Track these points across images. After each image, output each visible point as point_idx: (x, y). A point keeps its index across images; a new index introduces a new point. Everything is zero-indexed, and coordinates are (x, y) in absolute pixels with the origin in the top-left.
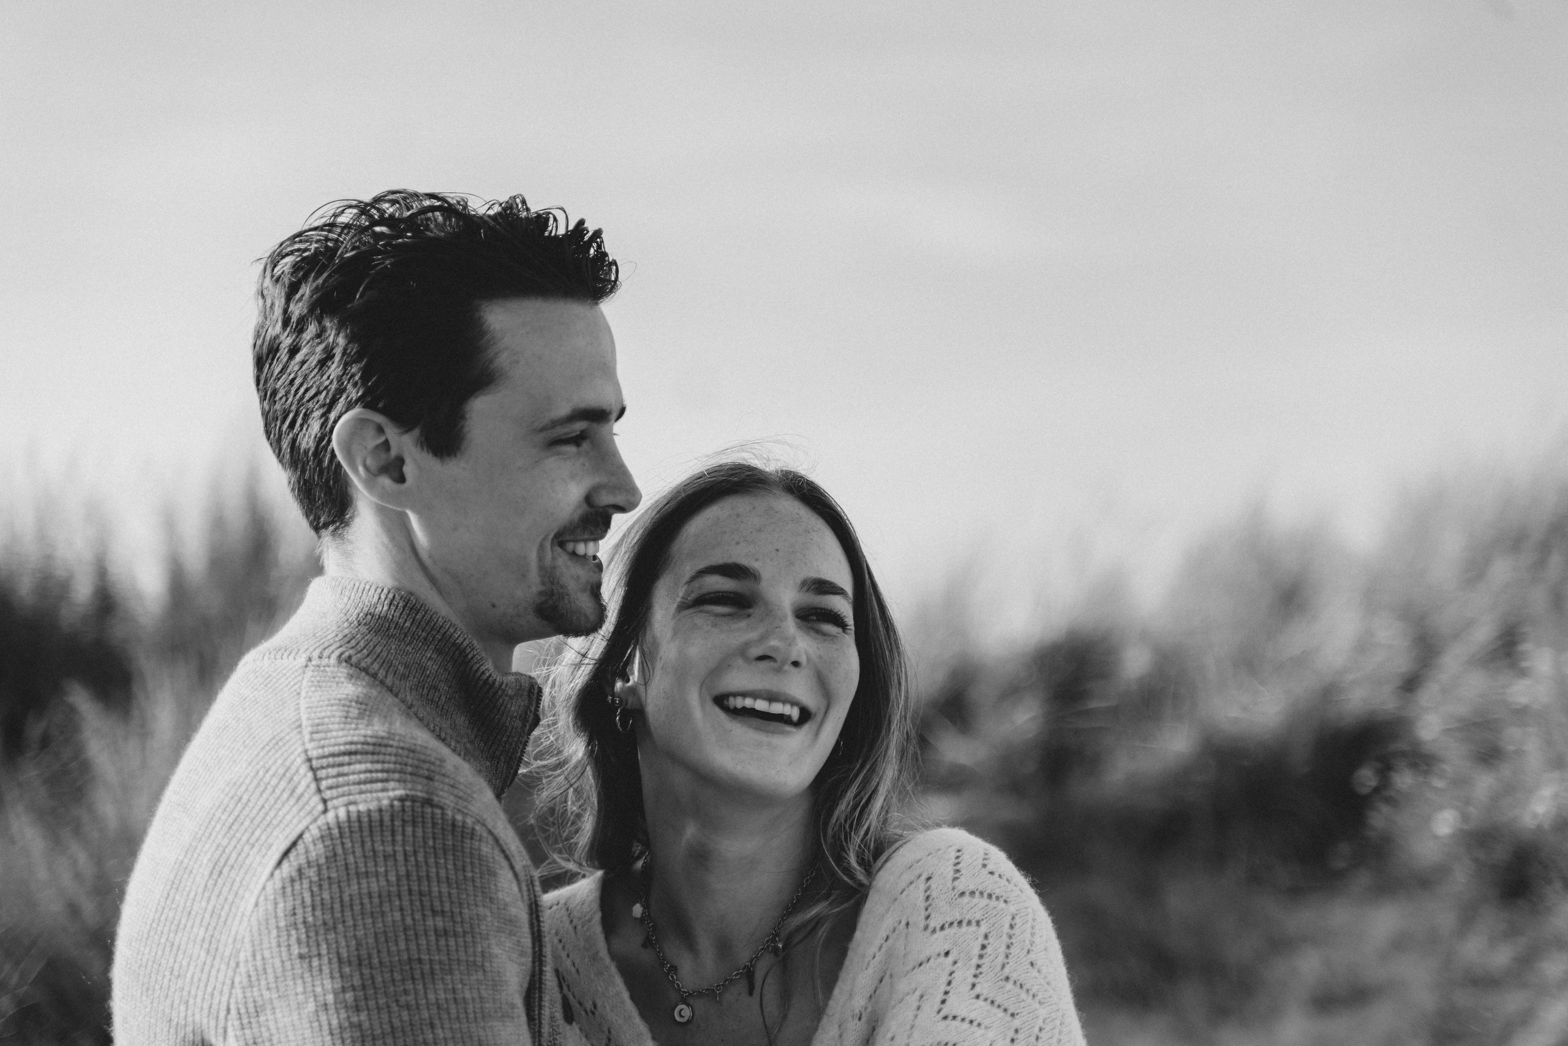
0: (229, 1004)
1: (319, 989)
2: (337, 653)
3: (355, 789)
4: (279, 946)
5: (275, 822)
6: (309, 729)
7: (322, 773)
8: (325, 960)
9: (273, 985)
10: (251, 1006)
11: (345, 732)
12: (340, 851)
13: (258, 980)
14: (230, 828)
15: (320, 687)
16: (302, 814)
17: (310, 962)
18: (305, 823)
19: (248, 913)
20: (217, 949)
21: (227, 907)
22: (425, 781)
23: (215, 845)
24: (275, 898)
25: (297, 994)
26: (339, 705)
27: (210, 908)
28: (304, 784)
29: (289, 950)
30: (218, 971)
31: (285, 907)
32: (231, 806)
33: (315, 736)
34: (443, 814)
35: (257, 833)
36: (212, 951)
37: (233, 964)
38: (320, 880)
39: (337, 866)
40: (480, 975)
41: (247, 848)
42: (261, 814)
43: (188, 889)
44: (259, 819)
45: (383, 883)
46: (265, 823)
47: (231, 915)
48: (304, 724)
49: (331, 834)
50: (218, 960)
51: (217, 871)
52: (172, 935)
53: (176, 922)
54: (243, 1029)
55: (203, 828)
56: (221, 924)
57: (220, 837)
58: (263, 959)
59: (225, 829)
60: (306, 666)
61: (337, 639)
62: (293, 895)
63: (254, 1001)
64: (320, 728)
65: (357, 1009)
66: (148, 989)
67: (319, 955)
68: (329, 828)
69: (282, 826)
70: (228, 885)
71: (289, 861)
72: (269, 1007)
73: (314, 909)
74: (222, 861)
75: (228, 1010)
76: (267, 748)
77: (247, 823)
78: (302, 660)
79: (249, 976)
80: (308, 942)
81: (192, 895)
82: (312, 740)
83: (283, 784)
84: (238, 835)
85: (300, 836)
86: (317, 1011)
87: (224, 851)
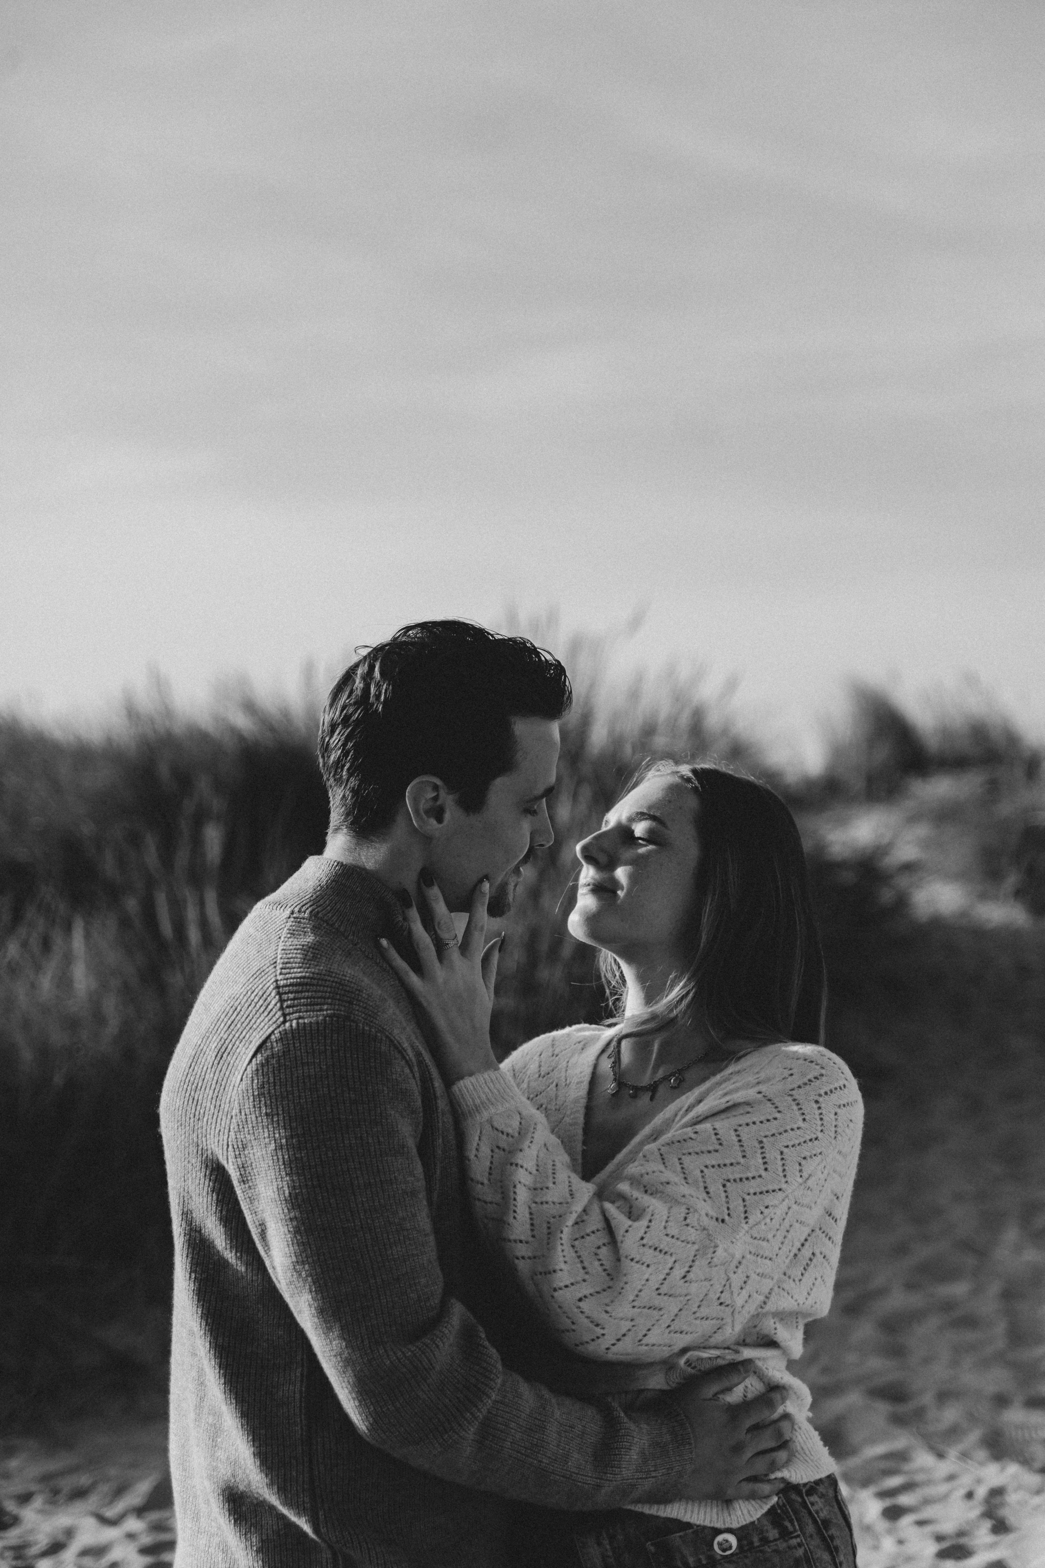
0: (228, 1142)
1: (277, 1135)
2: (310, 909)
3: (303, 1008)
4: (254, 1107)
5: (255, 1026)
6: (281, 966)
7: (285, 997)
8: (281, 1118)
9: (251, 1132)
10: (240, 1144)
11: (302, 970)
12: (292, 1048)
13: (243, 1128)
14: (229, 1027)
15: (294, 935)
16: (271, 1023)
17: (272, 1118)
18: (271, 1029)
19: (237, 1085)
20: (220, 1106)
21: (225, 1079)
22: (347, 1005)
23: (219, 1038)
24: (252, 1077)
25: (264, 1138)
26: (301, 949)
27: (215, 1078)
28: (273, 1002)
29: (260, 1110)
30: (222, 1119)
31: (258, 1082)
32: (231, 1012)
33: (283, 971)
34: (357, 1025)
35: (244, 1033)
36: (217, 1106)
37: (229, 1117)
38: (279, 1066)
39: (290, 1058)
40: (379, 1128)
41: (237, 1043)
42: (248, 1020)
43: (202, 1064)
44: (246, 1023)
45: (318, 1070)
46: (250, 1026)
47: (228, 1085)
48: (278, 962)
49: (287, 1037)
50: (221, 1113)
51: (220, 1055)
52: (193, 1093)
53: (195, 1085)
54: (236, 1158)
55: (213, 1025)
56: (222, 1090)
57: (223, 1032)
58: (246, 1115)
59: (226, 1027)
60: (289, 918)
61: (312, 899)
62: (263, 1075)
63: (242, 1141)
64: (288, 965)
65: (300, 1149)
66: (181, 1125)
67: (278, 1114)
68: (286, 1033)
69: (259, 1029)
70: (226, 1065)
71: (262, 1053)
72: (249, 1145)
73: (275, 1086)
74: (223, 1048)
75: (228, 1145)
76: (255, 976)
77: (239, 1026)
78: (288, 912)
79: (238, 1125)
80: (271, 1105)
81: (205, 1069)
82: (281, 974)
83: (261, 1002)
84: (233, 1033)
85: (270, 1035)
86: (276, 1149)
87: (225, 1042)
